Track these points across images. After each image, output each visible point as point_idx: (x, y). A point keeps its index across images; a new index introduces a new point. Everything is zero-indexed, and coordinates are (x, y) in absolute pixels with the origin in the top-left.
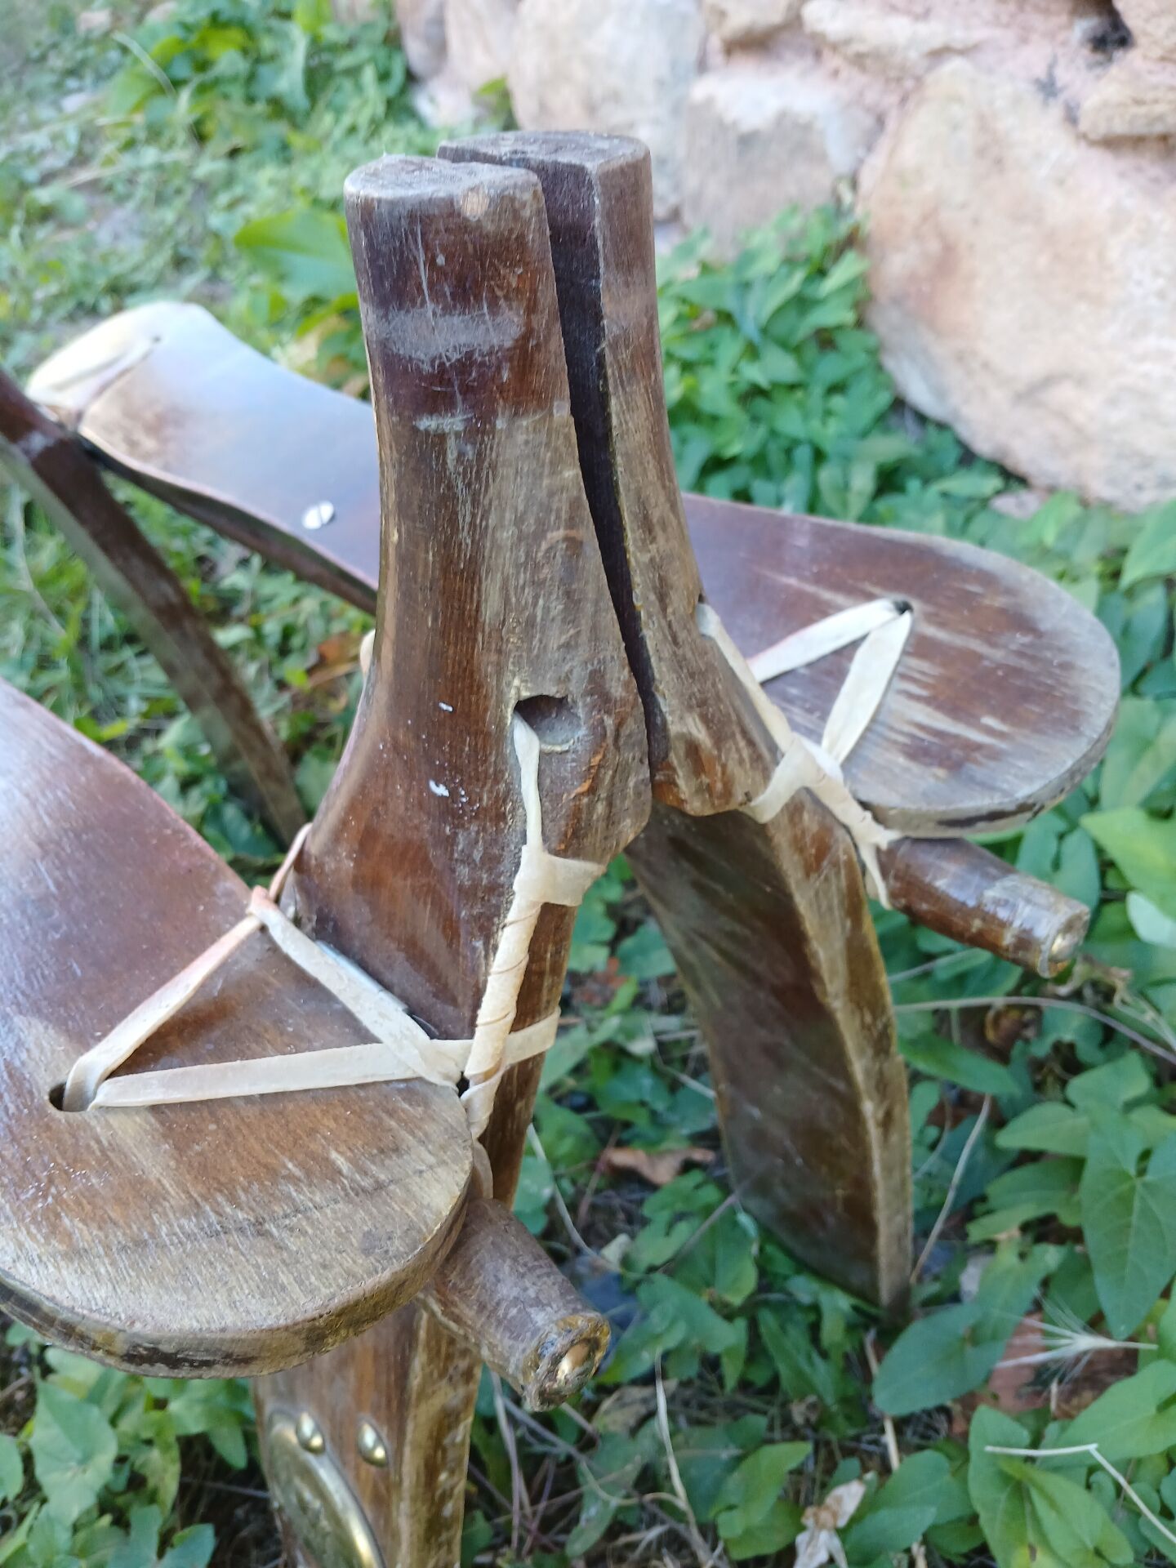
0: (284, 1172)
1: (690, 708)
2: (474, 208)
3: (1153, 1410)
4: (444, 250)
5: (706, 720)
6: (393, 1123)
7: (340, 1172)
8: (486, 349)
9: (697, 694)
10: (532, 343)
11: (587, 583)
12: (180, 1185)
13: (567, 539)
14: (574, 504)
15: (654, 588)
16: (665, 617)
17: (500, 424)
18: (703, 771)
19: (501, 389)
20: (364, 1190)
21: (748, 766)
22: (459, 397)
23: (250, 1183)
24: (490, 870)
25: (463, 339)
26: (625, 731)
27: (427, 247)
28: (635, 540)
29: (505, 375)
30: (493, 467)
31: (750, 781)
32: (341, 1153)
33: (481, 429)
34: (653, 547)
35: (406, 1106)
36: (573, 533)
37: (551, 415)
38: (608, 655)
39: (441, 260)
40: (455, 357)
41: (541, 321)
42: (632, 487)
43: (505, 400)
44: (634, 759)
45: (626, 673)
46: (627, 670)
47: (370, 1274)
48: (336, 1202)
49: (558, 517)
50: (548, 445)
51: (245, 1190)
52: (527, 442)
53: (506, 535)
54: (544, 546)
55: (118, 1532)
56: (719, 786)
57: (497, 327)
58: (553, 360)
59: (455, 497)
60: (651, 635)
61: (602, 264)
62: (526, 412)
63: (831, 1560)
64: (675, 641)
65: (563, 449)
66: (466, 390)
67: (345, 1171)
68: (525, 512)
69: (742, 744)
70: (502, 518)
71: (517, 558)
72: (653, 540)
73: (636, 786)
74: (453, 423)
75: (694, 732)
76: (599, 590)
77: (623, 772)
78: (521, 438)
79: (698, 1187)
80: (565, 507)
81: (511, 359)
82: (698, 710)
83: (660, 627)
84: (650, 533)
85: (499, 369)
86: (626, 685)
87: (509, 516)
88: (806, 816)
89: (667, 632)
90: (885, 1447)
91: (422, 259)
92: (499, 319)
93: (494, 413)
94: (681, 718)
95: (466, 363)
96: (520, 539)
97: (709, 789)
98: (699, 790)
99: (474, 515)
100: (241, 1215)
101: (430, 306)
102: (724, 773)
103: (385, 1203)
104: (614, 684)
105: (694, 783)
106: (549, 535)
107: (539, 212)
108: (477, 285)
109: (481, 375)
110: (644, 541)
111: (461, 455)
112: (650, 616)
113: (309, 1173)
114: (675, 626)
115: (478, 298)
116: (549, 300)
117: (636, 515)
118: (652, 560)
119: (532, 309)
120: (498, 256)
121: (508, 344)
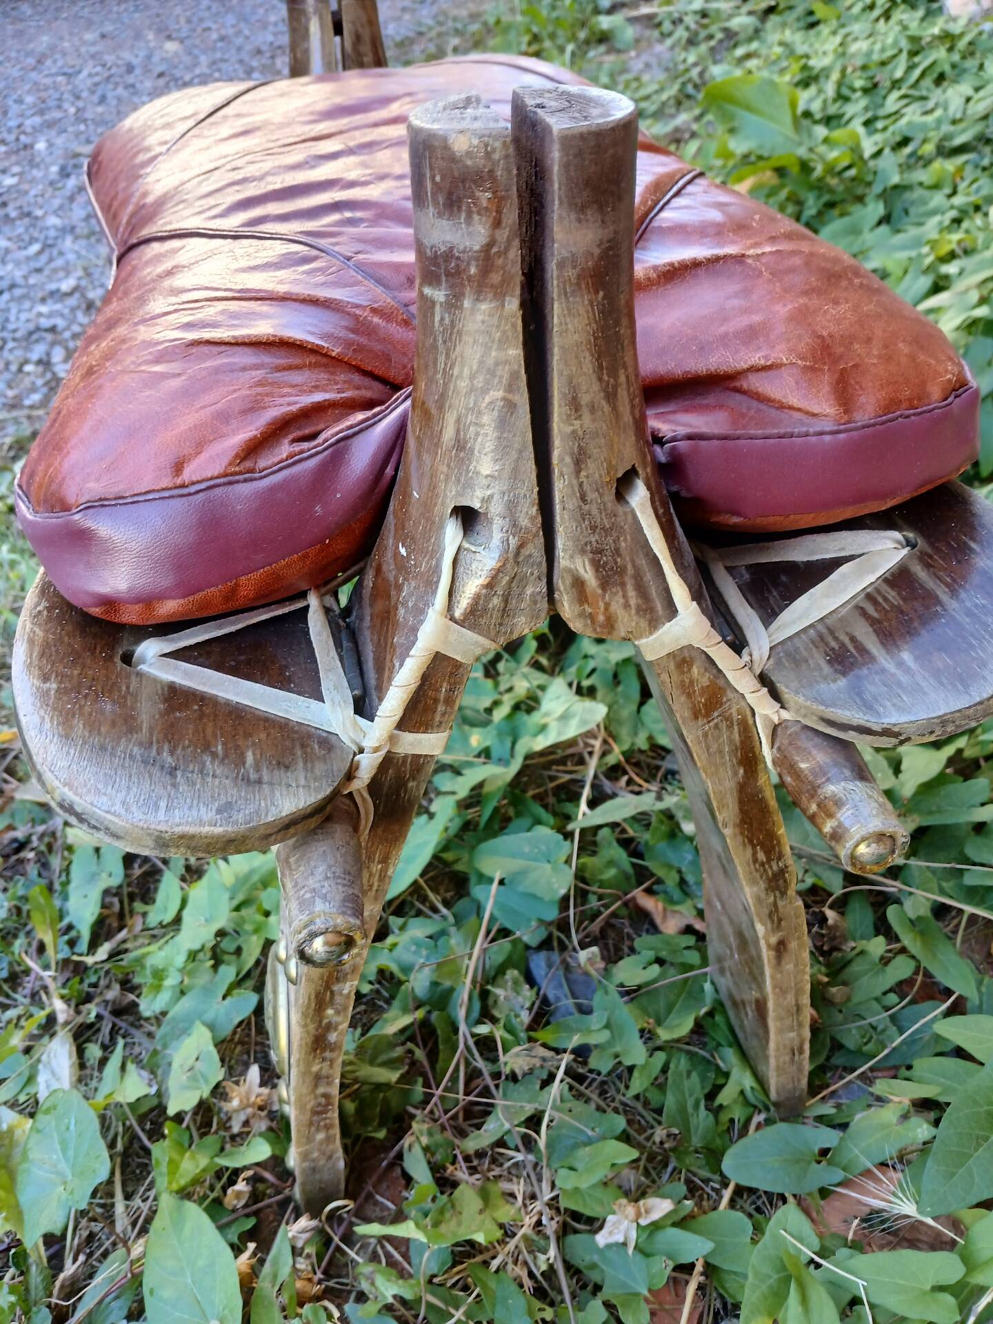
0: (213, 749)
1: (583, 552)
2: (460, 145)
3: (928, 1287)
4: (440, 171)
5: (597, 566)
6: (299, 753)
7: (244, 764)
8: (461, 248)
9: (594, 544)
10: (494, 250)
11: (515, 435)
12: (151, 729)
13: (504, 399)
14: (514, 376)
15: (572, 454)
16: (577, 476)
17: (467, 303)
18: (587, 601)
19: (470, 278)
20: (248, 780)
21: (633, 611)
22: (444, 278)
23: (189, 746)
24: (415, 617)
25: (448, 238)
26: (525, 552)
27: (431, 168)
28: (560, 414)
29: (473, 270)
30: (460, 333)
31: (634, 624)
32: (254, 754)
33: (453, 304)
34: (577, 423)
35: (316, 747)
36: (510, 396)
37: (503, 306)
38: (523, 492)
39: (438, 178)
40: (443, 249)
41: (503, 235)
42: (565, 373)
43: (471, 287)
44: (532, 574)
45: (534, 510)
46: (536, 508)
47: (210, 825)
48: (227, 778)
49: (500, 382)
50: (498, 327)
51: (183, 749)
52: (483, 322)
53: (463, 384)
54: (487, 399)
55: (211, 971)
56: (601, 618)
57: (470, 234)
58: (509, 265)
59: (436, 348)
60: (560, 488)
61: (557, 202)
62: (485, 299)
63: (625, 1244)
64: (583, 497)
65: (510, 334)
66: (448, 274)
67: (247, 765)
68: (477, 372)
69: (631, 593)
70: (461, 372)
71: (468, 403)
72: (579, 417)
73: (532, 595)
74: (439, 295)
75: (581, 571)
76: (524, 443)
77: (521, 580)
78: (479, 317)
79: (688, 948)
80: (506, 376)
81: (477, 259)
82: (591, 555)
83: (570, 483)
84: (576, 411)
85: (469, 264)
86: (532, 519)
87: (466, 372)
88: (695, 670)
89: (576, 489)
90: (721, 1197)
91: (428, 175)
92: (471, 229)
93: (463, 294)
94: (572, 557)
95: (449, 255)
96: (471, 390)
97: (592, 617)
98: (582, 615)
99: (446, 364)
100: (169, 759)
101: (431, 209)
102: (606, 609)
103: (254, 793)
104: (522, 515)
105: (577, 609)
106: (492, 393)
107: (507, 157)
108: (459, 200)
109: (458, 266)
110: (569, 416)
111: (442, 319)
112: (562, 474)
113: (226, 756)
114: (586, 486)
115: (459, 208)
116: (510, 222)
117: (565, 395)
118: (574, 432)
119: (497, 224)
120: (475, 182)
121: (477, 248)
